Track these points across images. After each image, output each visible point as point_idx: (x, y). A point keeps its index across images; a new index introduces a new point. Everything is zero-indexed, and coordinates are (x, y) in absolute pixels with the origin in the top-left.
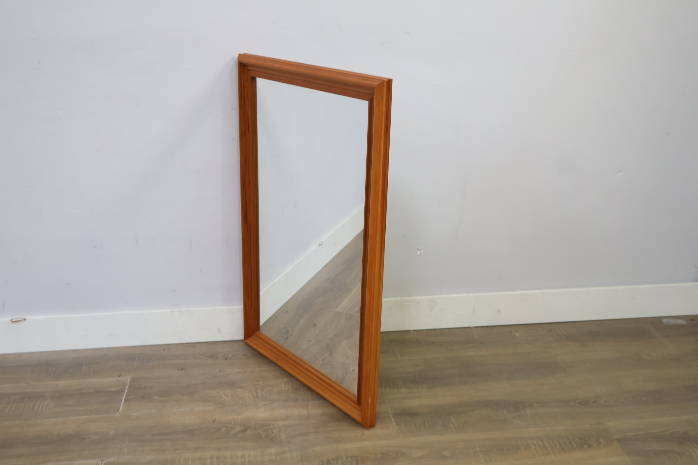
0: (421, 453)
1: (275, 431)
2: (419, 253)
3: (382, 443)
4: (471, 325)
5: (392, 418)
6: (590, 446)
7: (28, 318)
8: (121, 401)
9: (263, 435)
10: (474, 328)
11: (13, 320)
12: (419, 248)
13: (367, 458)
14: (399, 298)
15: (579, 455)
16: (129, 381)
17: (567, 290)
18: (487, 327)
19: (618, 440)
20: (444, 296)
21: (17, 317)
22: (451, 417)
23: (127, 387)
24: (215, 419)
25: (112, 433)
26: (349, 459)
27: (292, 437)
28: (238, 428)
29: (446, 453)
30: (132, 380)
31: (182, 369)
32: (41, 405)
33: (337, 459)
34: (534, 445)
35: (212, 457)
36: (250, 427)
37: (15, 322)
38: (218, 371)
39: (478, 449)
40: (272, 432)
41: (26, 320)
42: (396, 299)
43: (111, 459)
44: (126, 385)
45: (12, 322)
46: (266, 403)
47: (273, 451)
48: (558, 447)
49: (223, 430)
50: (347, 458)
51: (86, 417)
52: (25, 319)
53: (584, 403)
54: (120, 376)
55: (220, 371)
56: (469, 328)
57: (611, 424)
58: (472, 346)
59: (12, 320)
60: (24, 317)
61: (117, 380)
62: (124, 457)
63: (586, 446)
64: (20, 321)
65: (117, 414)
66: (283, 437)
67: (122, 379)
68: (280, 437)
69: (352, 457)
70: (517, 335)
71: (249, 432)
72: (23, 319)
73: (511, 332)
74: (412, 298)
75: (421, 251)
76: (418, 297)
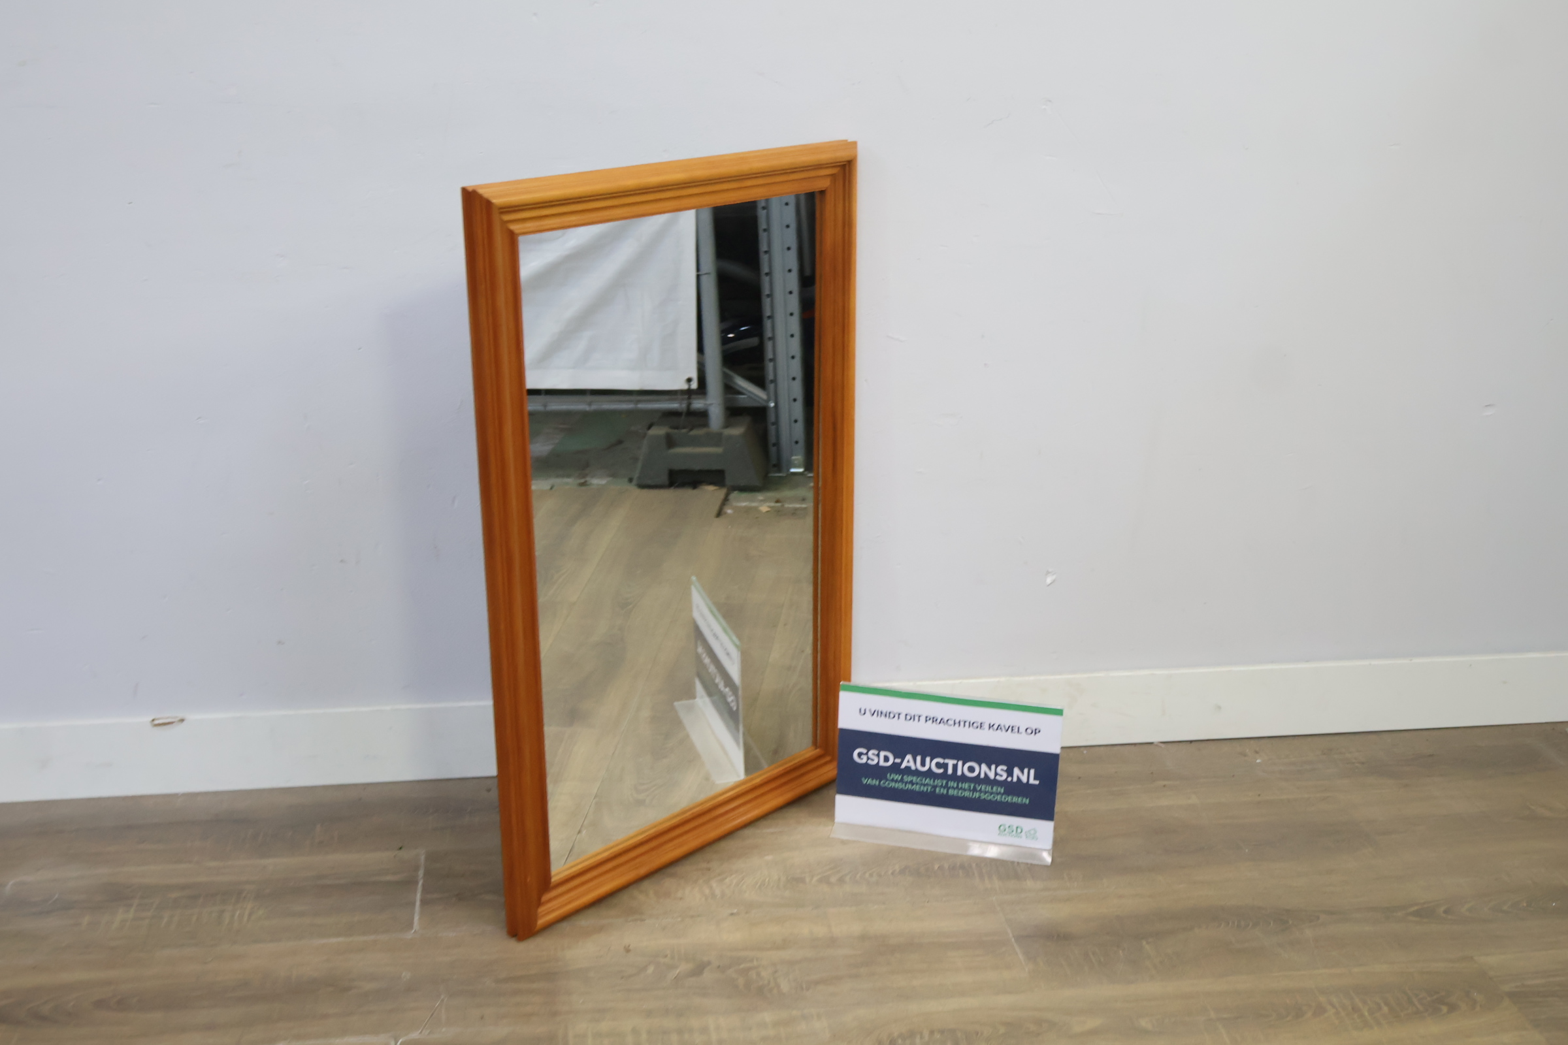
0: (1092, 1023)
1: (764, 974)
2: (1049, 580)
3: (1004, 1000)
4: (1156, 737)
5: (1015, 945)
6: (1453, 1008)
7: (192, 717)
8: (414, 904)
9: (741, 981)
10: (1161, 745)
11: (156, 722)
12: (1050, 570)
13: (977, 1033)
14: (1003, 679)
15: (1432, 1028)
16: (423, 858)
18: (1191, 742)
19: (1512, 995)
20: (1101, 674)
21: (164, 715)
22: (1144, 943)
23: (421, 873)
24: (629, 946)
25: (406, 975)
26: (937, 1036)
27: (804, 986)
28: (684, 967)
29: (1144, 1023)
30: (432, 857)
32: (238, 913)
33: (911, 1034)
34: (1333, 1006)
35: (635, 1031)
36: (709, 963)
37: (160, 725)
39: (1213, 1015)
40: (758, 974)
41: (184, 723)
42: (997, 680)
43: (415, 1035)
44: (417, 869)
45: (154, 725)
46: (735, 911)
47: (768, 1016)
48: (1385, 1009)
49: (651, 969)
50: (932, 1032)
51: (341, 939)
52: (182, 720)
53: (1425, 913)
54: (401, 848)
56: (1151, 743)
57: (1492, 960)
58: (1165, 786)
59: (153, 720)
60: (180, 715)
61: (395, 856)
62: (444, 1030)
63: (1445, 1009)
64: (172, 723)
65: (409, 935)
66: (785, 986)
67: (405, 855)
68: (778, 986)
69: (942, 1032)
70: (1258, 761)
71: (708, 976)
72: (178, 719)
73: (1245, 755)
74: (1032, 678)
75: (1054, 577)
76: (1043, 678)
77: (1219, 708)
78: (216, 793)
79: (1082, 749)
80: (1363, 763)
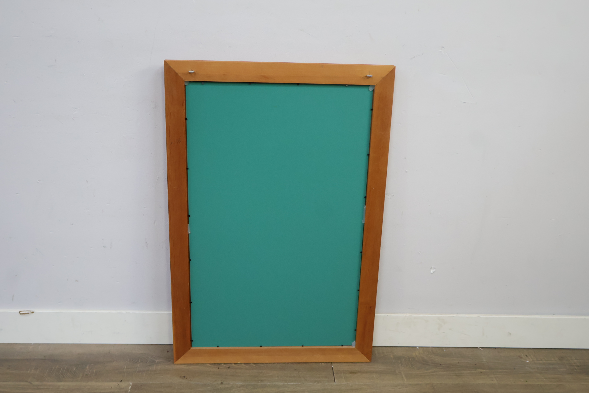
2: (432, 271)
4: (479, 345)
7: (37, 311)
10: (482, 349)
11: (21, 313)
12: (433, 267)
14: (408, 315)
16: (130, 387)
17: (583, 317)
18: (496, 348)
20: (454, 315)
21: (25, 309)
30: (134, 387)
31: (184, 377)
37: (23, 314)
38: (220, 382)
42: (405, 315)
45: (21, 314)
52: (33, 312)
54: (122, 381)
55: (222, 383)
56: (477, 348)
58: (481, 372)
59: (20, 312)
60: (32, 310)
61: (118, 385)
64: (29, 313)
67: (123, 385)
70: (527, 361)
72: (31, 312)
73: (521, 358)
74: (421, 315)
75: (434, 270)
76: (426, 315)
77: (510, 334)
78: (48, 344)
79: (444, 348)
80: (578, 366)
